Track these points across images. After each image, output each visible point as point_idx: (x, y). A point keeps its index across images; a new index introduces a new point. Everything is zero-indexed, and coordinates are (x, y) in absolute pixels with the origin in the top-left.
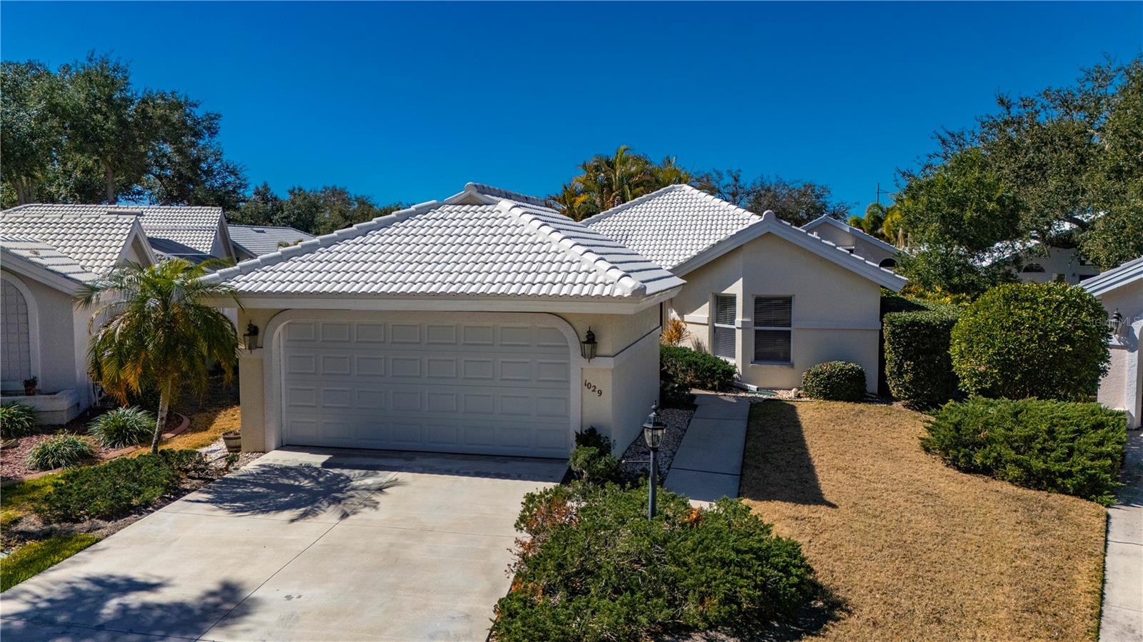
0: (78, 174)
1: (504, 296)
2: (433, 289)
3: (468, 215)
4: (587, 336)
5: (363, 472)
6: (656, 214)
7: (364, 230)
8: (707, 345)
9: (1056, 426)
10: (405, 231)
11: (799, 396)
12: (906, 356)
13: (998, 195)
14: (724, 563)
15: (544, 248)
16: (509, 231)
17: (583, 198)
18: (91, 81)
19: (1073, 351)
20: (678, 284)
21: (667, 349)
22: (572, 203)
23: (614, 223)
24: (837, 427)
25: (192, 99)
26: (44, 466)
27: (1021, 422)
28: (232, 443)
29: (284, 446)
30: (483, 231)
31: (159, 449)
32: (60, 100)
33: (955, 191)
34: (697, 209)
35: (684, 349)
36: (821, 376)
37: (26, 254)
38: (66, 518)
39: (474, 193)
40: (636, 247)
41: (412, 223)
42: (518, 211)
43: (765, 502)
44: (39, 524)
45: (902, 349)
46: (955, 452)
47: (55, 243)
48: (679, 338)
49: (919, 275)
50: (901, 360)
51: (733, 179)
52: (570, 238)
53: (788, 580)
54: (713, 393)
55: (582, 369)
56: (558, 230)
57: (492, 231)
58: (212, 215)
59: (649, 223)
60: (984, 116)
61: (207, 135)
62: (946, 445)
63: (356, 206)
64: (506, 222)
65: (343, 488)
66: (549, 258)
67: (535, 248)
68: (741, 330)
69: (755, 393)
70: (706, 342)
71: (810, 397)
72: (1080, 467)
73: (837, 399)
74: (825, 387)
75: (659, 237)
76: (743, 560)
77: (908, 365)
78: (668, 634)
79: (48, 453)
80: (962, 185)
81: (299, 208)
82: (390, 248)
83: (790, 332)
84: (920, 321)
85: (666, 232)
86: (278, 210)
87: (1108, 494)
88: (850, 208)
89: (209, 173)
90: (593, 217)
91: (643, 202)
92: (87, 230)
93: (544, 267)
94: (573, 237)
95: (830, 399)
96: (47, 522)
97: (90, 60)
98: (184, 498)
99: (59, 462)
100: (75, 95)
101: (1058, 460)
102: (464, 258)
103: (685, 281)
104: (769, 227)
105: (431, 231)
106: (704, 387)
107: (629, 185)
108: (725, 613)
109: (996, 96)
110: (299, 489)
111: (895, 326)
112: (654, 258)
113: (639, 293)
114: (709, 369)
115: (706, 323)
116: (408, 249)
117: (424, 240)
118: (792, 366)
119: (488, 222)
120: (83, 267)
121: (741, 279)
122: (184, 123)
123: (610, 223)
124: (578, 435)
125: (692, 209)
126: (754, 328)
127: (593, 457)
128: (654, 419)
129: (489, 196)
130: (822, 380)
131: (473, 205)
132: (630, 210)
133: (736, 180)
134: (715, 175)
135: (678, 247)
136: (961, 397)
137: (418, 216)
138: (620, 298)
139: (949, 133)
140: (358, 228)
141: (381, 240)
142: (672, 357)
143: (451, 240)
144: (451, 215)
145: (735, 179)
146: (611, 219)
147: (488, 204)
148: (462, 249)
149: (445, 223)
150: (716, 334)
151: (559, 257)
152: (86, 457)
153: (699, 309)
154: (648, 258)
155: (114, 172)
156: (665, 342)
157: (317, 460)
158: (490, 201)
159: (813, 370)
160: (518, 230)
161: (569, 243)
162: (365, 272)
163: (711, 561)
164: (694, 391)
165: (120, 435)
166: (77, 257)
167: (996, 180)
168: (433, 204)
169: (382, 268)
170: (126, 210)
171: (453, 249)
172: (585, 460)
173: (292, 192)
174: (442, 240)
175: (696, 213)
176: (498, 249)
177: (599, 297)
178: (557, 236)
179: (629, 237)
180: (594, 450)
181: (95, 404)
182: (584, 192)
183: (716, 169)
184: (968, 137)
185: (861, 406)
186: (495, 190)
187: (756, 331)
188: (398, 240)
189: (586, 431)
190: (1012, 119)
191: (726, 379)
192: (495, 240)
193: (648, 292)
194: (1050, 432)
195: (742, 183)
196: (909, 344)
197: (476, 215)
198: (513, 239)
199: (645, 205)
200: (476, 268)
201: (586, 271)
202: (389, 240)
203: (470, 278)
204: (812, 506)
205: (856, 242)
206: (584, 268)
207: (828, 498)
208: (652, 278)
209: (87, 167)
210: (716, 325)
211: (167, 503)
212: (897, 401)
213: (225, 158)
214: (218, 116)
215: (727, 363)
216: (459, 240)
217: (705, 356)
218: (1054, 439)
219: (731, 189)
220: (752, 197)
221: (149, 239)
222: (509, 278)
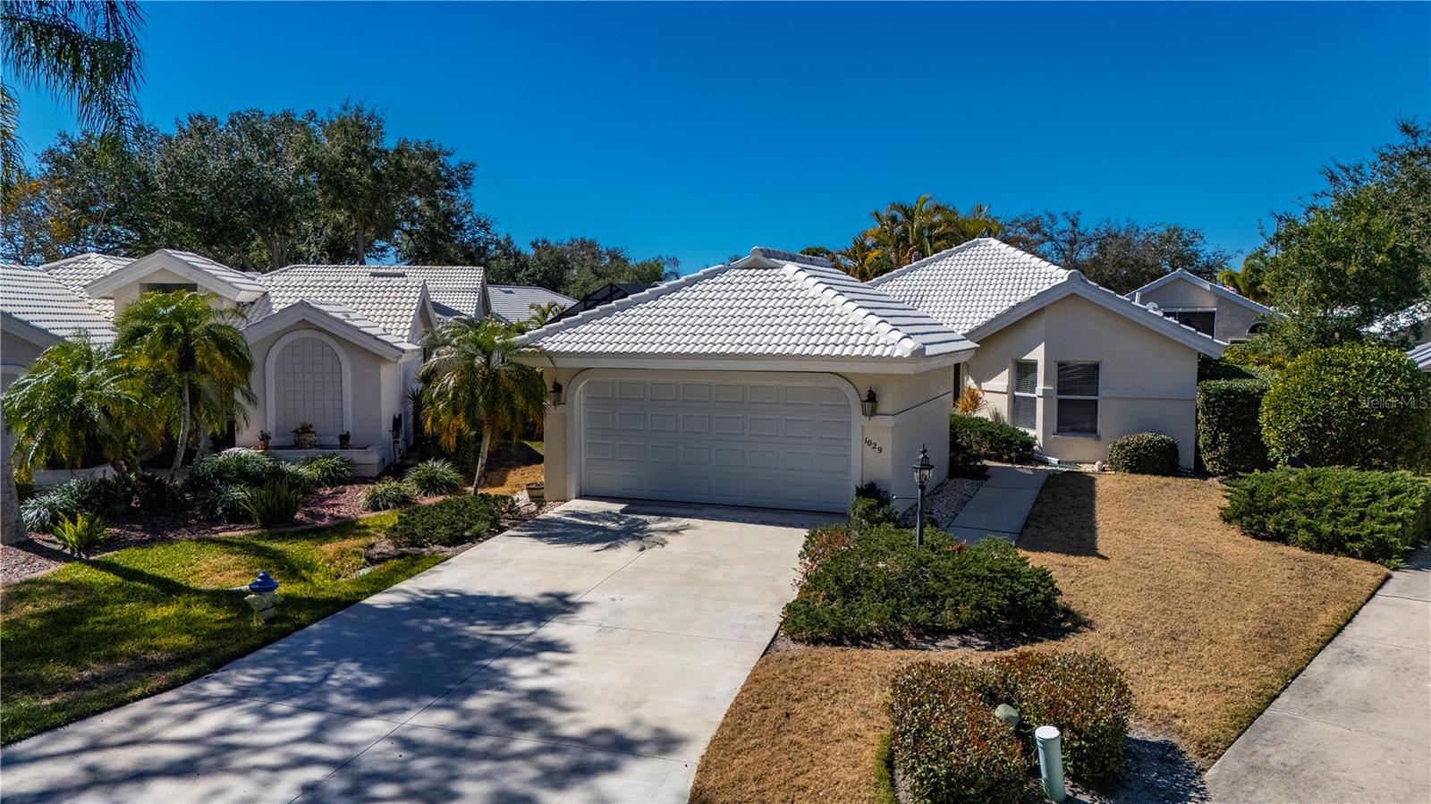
0: (328, 231)
1: (789, 357)
2: (723, 349)
3: (753, 279)
4: (868, 396)
5: (657, 518)
6: (956, 272)
7: (655, 295)
8: (1006, 415)
9: (1351, 491)
10: (694, 295)
11: (1103, 470)
12: (1222, 426)
13: (1389, 245)
14: (978, 578)
15: (828, 311)
16: (794, 294)
17: (876, 253)
18: (346, 132)
19: (1385, 418)
20: (969, 347)
21: (961, 419)
22: (864, 259)
23: (908, 283)
24: (1135, 497)
25: (446, 148)
26: (376, 508)
27: (1316, 488)
28: (535, 493)
29: (582, 496)
30: (768, 295)
31: (479, 493)
32: (316, 153)
33: (1334, 241)
34: (1004, 266)
35: (980, 420)
36: (1127, 448)
37: (340, 316)
38: (413, 544)
39: (760, 257)
40: (926, 309)
41: (700, 287)
42: (802, 275)
43: (1037, 553)
44: (392, 548)
45: (1216, 419)
46: (1249, 519)
47: (355, 306)
48: (976, 407)
49: (1287, 342)
50: (1215, 432)
51: (1070, 223)
52: (853, 300)
53: (1035, 596)
54: (1010, 465)
55: (863, 427)
56: (841, 293)
57: (777, 294)
58: (472, 276)
59: (947, 282)
60: (1384, 145)
61: (461, 187)
62: (1241, 513)
63: (608, 261)
64: (790, 286)
65: (642, 529)
66: (832, 320)
67: (819, 311)
68: (1042, 399)
69: (1056, 466)
70: (1004, 411)
71: (1116, 470)
72: (1369, 531)
73: (1144, 473)
74: (1131, 460)
75: (959, 298)
76: (996, 578)
77: (1223, 436)
78: (928, 635)
79: (377, 497)
80: (1343, 233)
81: (545, 264)
82: (681, 312)
83: (1096, 401)
84: (1237, 389)
85: (967, 293)
86: (522, 268)
87: (1397, 558)
88: (1230, 258)
89: (459, 227)
90: (885, 276)
91: (942, 258)
92: (382, 293)
93: (828, 330)
94: (858, 300)
95: (1136, 473)
96: (398, 546)
97: (345, 109)
98: (505, 533)
99: (387, 505)
100: (330, 148)
101: (1348, 524)
102: (751, 321)
103: (978, 346)
104: (1073, 288)
105: (718, 295)
106: (999, 459)
107: (929, 237)
108: (976, 616)
109: (1396, 121)
110: (604, 529)
111: (1208, 394)
112: (945, 321)
113: (919, 353)
114: (1006, 440)
115: (1005, 391)
116: (698, 312)
117: (712, 304)
118: (1098, 438)
119: (774, 286)
120: (384, 330)
121: (1043, 344)
122: (438, 174)
123: (903, 283)
124: (858, 489)
125: (998, 266)
126: (1056, 397)
127: (872, 508)
128: (922, 460)
129: (774, 260)
130: (1127, 452)
131: (759, 269)
132: (927, 267)
133: (1075, 225)
134: (1046, 218)
135: (979, 309)
136: (1268, 466)
137: (706, 281)
138: (900, 358)
139: (1342, 168)
140: (650, 292)
141: (672, 304)
142: (966, 427)
143: (738, 303)
144: (738, 279)
145: (1073, 223)
146: (905, 277)
147: (773, 268)
148: (749, 312)
149: (732, 287)
150: (1015, 403)
151: (842, 320)
152: (404, 501)
153: (997, 377)
154: (939, 321)
155: (365, 228)
156: (958, 412)
157: (616, 508)
158: (775, 265)
159: (1119, 442)
160: (802, 294)
161: (852, 306)
162: (660, 334)
163: (967, 577)
164: (986, 462)
165: (431, 485)
166: (376, 319)
167: (1387, 226)
168: (720, 269)
169: (675, 331)
170: (387, 271)
171: (740, 312)
172: (864, 510)
173: (534, 245)
174: (729, 304)
175: (1002, 271)
176: (784, 312)
177: (879, 357)
178: (841, 299)
179: (924, 298)
180: (873, 502)
181: (395, 460)
182: (876, 246)
183: (1049, 211)
184: (1368, 171)
185: (1170, 480)
186: (779, 252)
187: (1060, 400)
188: (688, 304)
189: (866, 486)
190: (1420, 149)
191: (1025, 451)
192: (780, 303)
193: (927, 353)
194: (1344, 498)
195: (1081, 229)
196: (1224, 414)
197: (762, 279)
198: (798, 303)
199: (944, 262)
200: (763, 330)
201: (868, 333)
202: (680, 304)
203: (757, 340)
204: (1083, 558)
205: (1218, 302)
206: (866, 329)
207: (1101, 552)
208: (937, 340)
209: (339, 223)
210: (1016, 393)
211: (493, 536)
212: (1213, 477)
213: (476, 210)
214: (473, 165)
215: (1027, 434)
216: (746, 303)
217: (1002, 427)
218: (1347, 504)
219: (1068, 236)
220: (1094, 246)
221: (434, 303)
222: (794, 339)
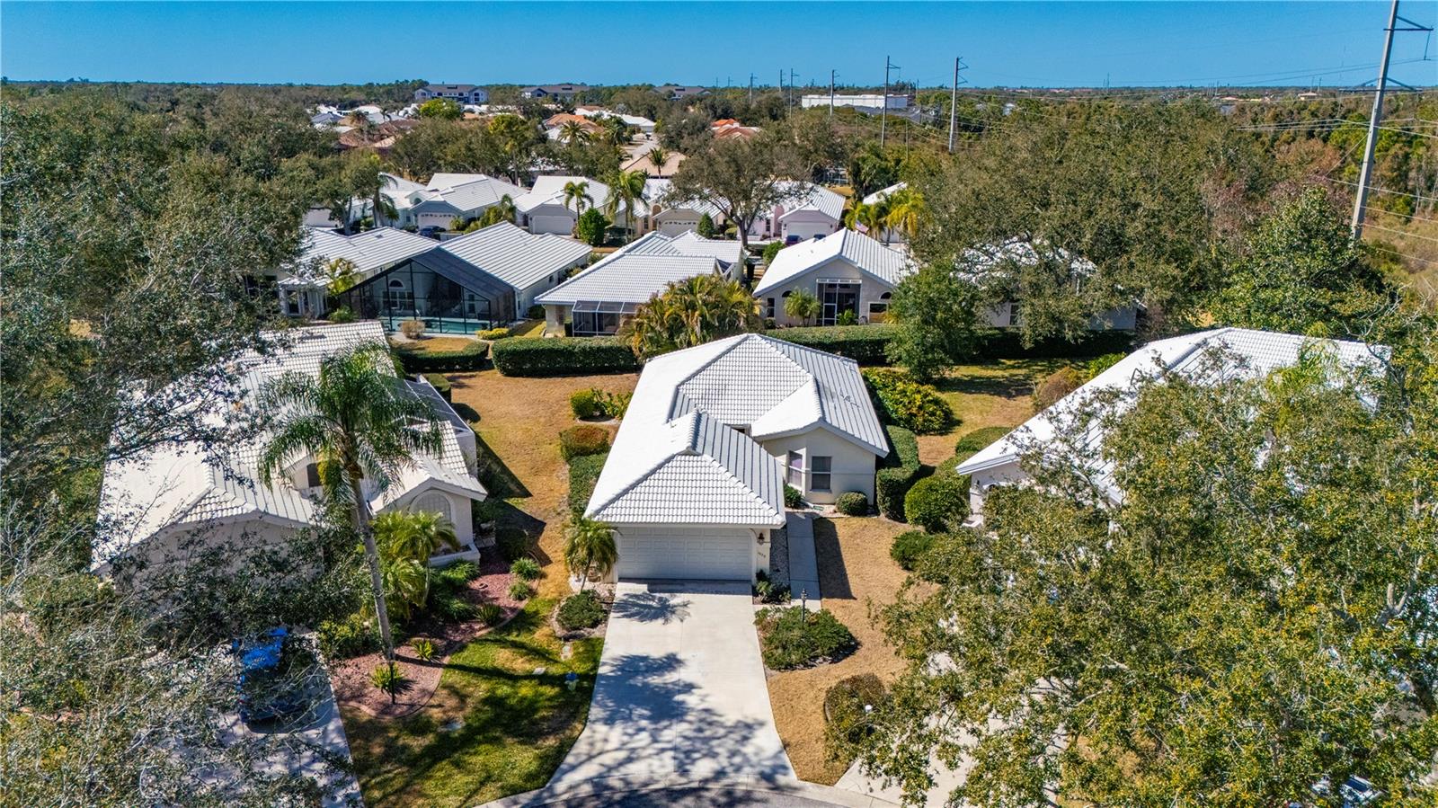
2: (696, 519)
3: (691, 464)
4: (760, 535)
5: (670, 594)
6: (741, 364)
10: (665, 476)
11: (835, 511)
15: (736, 491)
16: (715, 477)
26: (520, 599)
29: (620, 579)
30: (702, 477)
34: (766, 359)
41: (666, 470)
43: (831, 600)
45: (885, 492)
50: (885, 496)
54: (792, 510)
55: (758, 548)
57: (707, 477)
59: (737, 373)
64: (711, 471)
65: (668, 605)
68: (804, 472)
69: (813, 510)
71: (841, 513)
73: (854, 515)
74: (848, 509)
75: (746, 387)
82: (664, 490)
83: (830, 474)
84: (893, 479)
85: (750, 382)
98: (611, 615)
99: (525, 596)
102: (702, 498)
104: (820, 424)
105: (677, 477)
115: (785, 465)
116: (672, 491)
117: (677, 483)
118: (831, 492)
119: (703, 470)
121: (805, 446)
124: (757, 574)
125: (763, 360)
127: (767, 587)
130: (846, 504)
131: (690, 456)
135: (759, 398)
137: (667, 465)
141: (656, 483)
143: (690, 484)
144: (683, 464)
146: (713, 367)
148: (698, 491)
149: (682, 470)
150: (790, 471)
151: (744, 498)
157: (644, 588)
159: (841, 498)
160: (719, 477)
162: (660, 508)
165: (528, 575)
169: (666, 506)
171: (693, 491)
175: (766, 364)
179: (727, 388)
185: (865, 518)
187: (812, 473)
188: (664, 483)
189: (759, 572)
192: (711, 484)
196: (888, 490)
197: (695, 464)
201: (758, 509)
202: (660, 483)
203: (710, 513)
204: (848, 600)
206: (757, 505)
207: (854, 595)
210: (791, 467)
215: (797, 490)
